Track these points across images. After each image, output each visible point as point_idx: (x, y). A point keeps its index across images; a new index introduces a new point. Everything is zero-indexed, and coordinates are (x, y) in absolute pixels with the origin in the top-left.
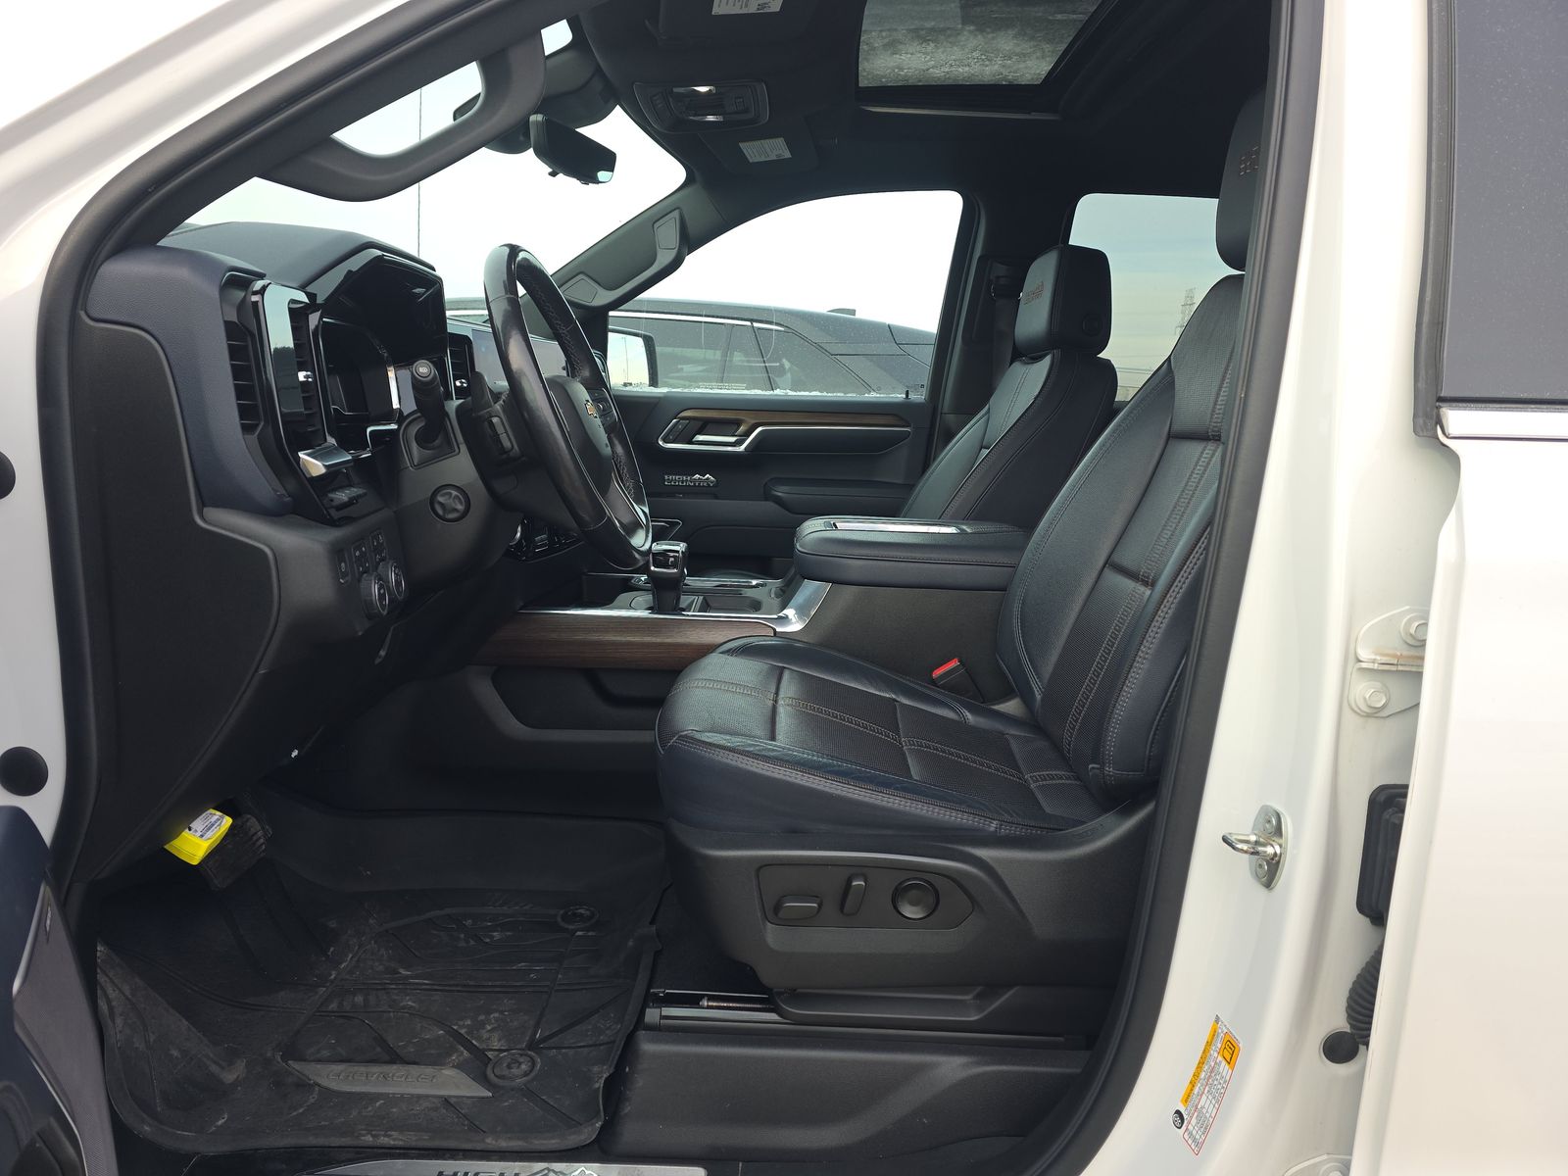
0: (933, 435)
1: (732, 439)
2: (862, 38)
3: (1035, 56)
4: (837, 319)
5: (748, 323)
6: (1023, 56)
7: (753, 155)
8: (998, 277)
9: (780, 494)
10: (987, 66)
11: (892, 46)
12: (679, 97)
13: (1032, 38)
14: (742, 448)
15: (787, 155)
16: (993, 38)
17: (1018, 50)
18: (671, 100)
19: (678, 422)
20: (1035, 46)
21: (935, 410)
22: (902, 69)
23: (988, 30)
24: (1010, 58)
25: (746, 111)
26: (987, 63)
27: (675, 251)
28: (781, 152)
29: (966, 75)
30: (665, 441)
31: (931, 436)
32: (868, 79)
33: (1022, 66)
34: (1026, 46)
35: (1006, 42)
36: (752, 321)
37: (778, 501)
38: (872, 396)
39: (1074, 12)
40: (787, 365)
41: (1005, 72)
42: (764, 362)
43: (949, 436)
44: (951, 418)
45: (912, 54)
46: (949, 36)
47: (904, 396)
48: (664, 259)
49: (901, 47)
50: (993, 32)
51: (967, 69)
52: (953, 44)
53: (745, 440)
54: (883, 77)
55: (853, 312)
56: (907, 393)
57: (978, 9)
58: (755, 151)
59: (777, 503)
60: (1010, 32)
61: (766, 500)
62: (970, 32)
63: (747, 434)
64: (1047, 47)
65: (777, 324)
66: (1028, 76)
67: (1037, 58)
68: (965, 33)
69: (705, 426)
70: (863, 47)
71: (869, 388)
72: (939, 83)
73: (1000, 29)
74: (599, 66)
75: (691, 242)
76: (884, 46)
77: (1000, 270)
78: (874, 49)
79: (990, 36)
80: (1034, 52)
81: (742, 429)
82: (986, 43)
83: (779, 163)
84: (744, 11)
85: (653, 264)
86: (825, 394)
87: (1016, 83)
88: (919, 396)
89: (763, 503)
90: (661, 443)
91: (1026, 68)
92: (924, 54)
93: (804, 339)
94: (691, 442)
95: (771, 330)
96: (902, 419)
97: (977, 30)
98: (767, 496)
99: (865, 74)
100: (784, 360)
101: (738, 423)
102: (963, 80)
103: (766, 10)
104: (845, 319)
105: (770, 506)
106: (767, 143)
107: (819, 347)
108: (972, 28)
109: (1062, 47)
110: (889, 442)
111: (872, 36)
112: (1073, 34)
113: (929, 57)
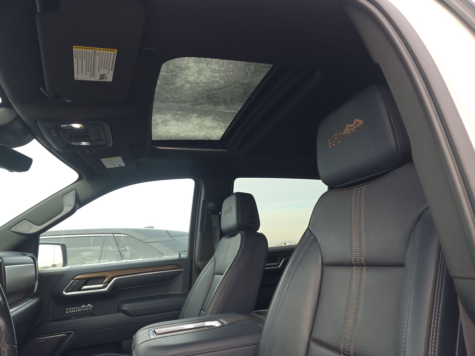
0: (192, 271)
1: (101, 286)
2: (153, 118)
3: (218, 128)
4: (147, 230)
5: (112, 235)
6: (214, 128)
7: (108, 165)
8: (211, 207)
9: (125, 308)
10: (201, 132)
11: (165, 122)
12: (65, 130)
13: (218, 121)
14: (106, 289)
15: (123, 164)
16: (204, 120)
17: (212, 125)
18: (60, 131)
19: (73, 282)
20: (218, 124)
21: (192, 260)
22: (169, 133)
23: (202, 116)
24: (210, 129)
25: (101, 140)
26: (201, 131)
27: (73, 206)
28: (120, 163)
29: (193, 136)
30: (67, 292)
31: (191, 271)
32: (156, 137)
33: (214, 132)
34: (215, 124)
35: (208, 122)
36: (113, 234)
37: (125, 312)
38: (165, 258)
39: (233, 109)
40: (128, 248)
41: (207, 135)
42: (119, 248)
43: (199, 271)
44: (199, 263)
45: (173, 126)
46: (187, 119)
47: (179, 256)
48: (66, 210)
49: (168, 123)
50: (203, 117)
51: (194, 133)
52: (189, 122)
53: (108, 285)
54: (162, 136)
55: (153, 227)
56: (180, 255)
57: (199, 106)
58: (108, 162)
59: (123, 313)
60: (210, 118)
61: (119, 312)
62: (195, 117)
63: (109, 282)
64: (223, 124)
65: (123, 234)
66: (216, 137)
67: (219, 129)
68: (193, 117)
69: (87, 281)
70: (153, 122)
71: (163, 255)
72: (183, 139)
73: (206, 116)
74: (19, 115)
75: (80, 203)
76: (162, 122)
77: (211, 204)
78: (157, 123)
79: (203, 119)
80: (218, 127)
81: (106, 280)
82: (201, 122)
83: (120, 168)
84: (92, 79)
85: (61, 213)
86: (145, 259)
87: (211, 139)
88: (185, 255)
89: (117, 314)
90: (64, 293)
91: (215, 133)
92: (178, 126)
93: (134, 238)
94: (80, 290)
95: (121, 236)
96: (179, 266)
97: (198, 116)
98: (119, 310)
99: (154, 134)
100: (127, 247)
101: (104, 278)
102: (192, 138)
103: (105, 80)
104: (150, 230)
105: (121, 315)
106: (114, 159)
107: (141, 241)
108: (196, 115)
109: (228, 125)
110: (174, 276)
111: (157, 118)
112: (232, 118)
113: (179, 128)
